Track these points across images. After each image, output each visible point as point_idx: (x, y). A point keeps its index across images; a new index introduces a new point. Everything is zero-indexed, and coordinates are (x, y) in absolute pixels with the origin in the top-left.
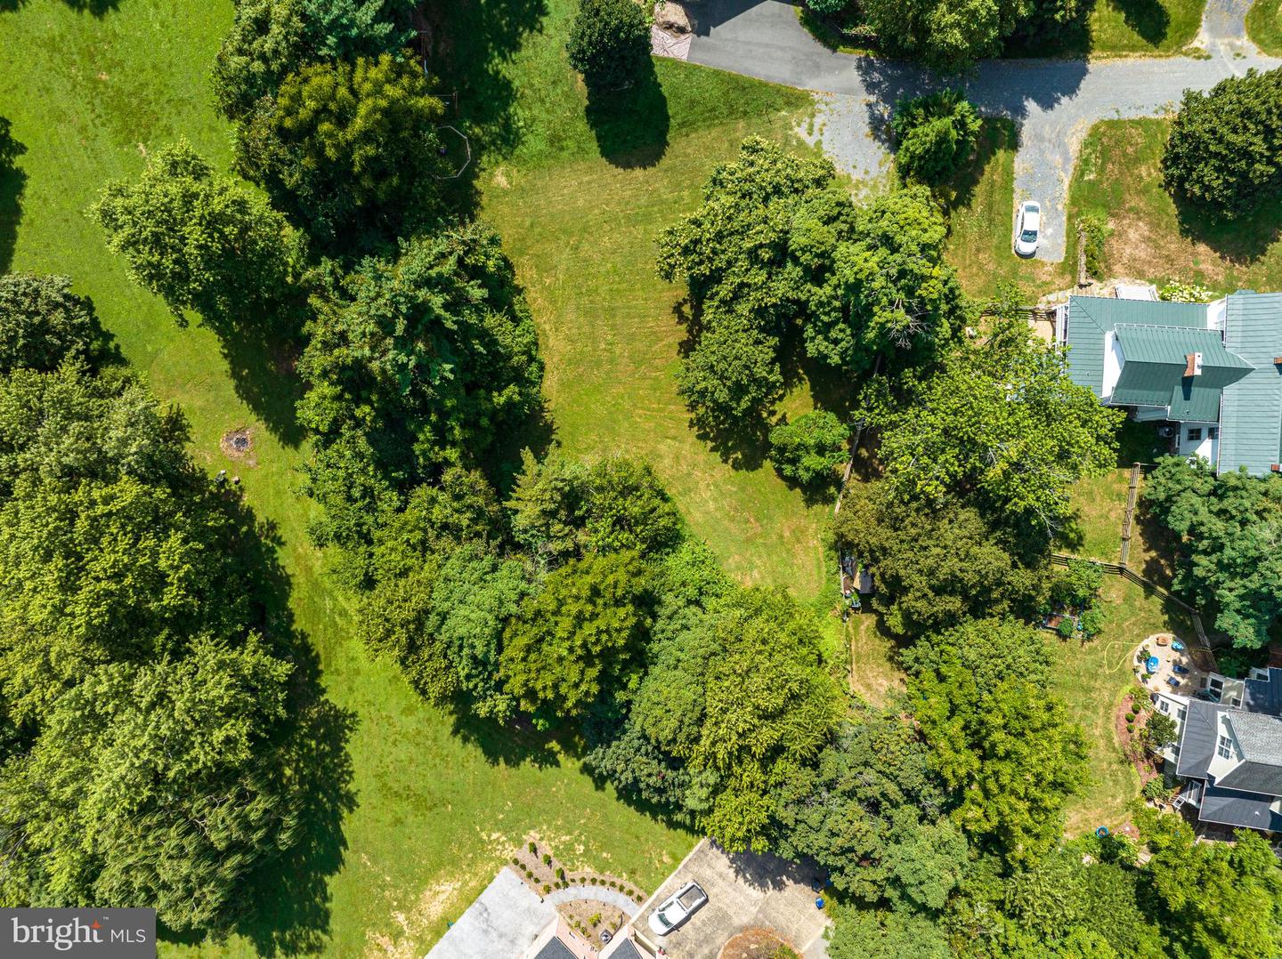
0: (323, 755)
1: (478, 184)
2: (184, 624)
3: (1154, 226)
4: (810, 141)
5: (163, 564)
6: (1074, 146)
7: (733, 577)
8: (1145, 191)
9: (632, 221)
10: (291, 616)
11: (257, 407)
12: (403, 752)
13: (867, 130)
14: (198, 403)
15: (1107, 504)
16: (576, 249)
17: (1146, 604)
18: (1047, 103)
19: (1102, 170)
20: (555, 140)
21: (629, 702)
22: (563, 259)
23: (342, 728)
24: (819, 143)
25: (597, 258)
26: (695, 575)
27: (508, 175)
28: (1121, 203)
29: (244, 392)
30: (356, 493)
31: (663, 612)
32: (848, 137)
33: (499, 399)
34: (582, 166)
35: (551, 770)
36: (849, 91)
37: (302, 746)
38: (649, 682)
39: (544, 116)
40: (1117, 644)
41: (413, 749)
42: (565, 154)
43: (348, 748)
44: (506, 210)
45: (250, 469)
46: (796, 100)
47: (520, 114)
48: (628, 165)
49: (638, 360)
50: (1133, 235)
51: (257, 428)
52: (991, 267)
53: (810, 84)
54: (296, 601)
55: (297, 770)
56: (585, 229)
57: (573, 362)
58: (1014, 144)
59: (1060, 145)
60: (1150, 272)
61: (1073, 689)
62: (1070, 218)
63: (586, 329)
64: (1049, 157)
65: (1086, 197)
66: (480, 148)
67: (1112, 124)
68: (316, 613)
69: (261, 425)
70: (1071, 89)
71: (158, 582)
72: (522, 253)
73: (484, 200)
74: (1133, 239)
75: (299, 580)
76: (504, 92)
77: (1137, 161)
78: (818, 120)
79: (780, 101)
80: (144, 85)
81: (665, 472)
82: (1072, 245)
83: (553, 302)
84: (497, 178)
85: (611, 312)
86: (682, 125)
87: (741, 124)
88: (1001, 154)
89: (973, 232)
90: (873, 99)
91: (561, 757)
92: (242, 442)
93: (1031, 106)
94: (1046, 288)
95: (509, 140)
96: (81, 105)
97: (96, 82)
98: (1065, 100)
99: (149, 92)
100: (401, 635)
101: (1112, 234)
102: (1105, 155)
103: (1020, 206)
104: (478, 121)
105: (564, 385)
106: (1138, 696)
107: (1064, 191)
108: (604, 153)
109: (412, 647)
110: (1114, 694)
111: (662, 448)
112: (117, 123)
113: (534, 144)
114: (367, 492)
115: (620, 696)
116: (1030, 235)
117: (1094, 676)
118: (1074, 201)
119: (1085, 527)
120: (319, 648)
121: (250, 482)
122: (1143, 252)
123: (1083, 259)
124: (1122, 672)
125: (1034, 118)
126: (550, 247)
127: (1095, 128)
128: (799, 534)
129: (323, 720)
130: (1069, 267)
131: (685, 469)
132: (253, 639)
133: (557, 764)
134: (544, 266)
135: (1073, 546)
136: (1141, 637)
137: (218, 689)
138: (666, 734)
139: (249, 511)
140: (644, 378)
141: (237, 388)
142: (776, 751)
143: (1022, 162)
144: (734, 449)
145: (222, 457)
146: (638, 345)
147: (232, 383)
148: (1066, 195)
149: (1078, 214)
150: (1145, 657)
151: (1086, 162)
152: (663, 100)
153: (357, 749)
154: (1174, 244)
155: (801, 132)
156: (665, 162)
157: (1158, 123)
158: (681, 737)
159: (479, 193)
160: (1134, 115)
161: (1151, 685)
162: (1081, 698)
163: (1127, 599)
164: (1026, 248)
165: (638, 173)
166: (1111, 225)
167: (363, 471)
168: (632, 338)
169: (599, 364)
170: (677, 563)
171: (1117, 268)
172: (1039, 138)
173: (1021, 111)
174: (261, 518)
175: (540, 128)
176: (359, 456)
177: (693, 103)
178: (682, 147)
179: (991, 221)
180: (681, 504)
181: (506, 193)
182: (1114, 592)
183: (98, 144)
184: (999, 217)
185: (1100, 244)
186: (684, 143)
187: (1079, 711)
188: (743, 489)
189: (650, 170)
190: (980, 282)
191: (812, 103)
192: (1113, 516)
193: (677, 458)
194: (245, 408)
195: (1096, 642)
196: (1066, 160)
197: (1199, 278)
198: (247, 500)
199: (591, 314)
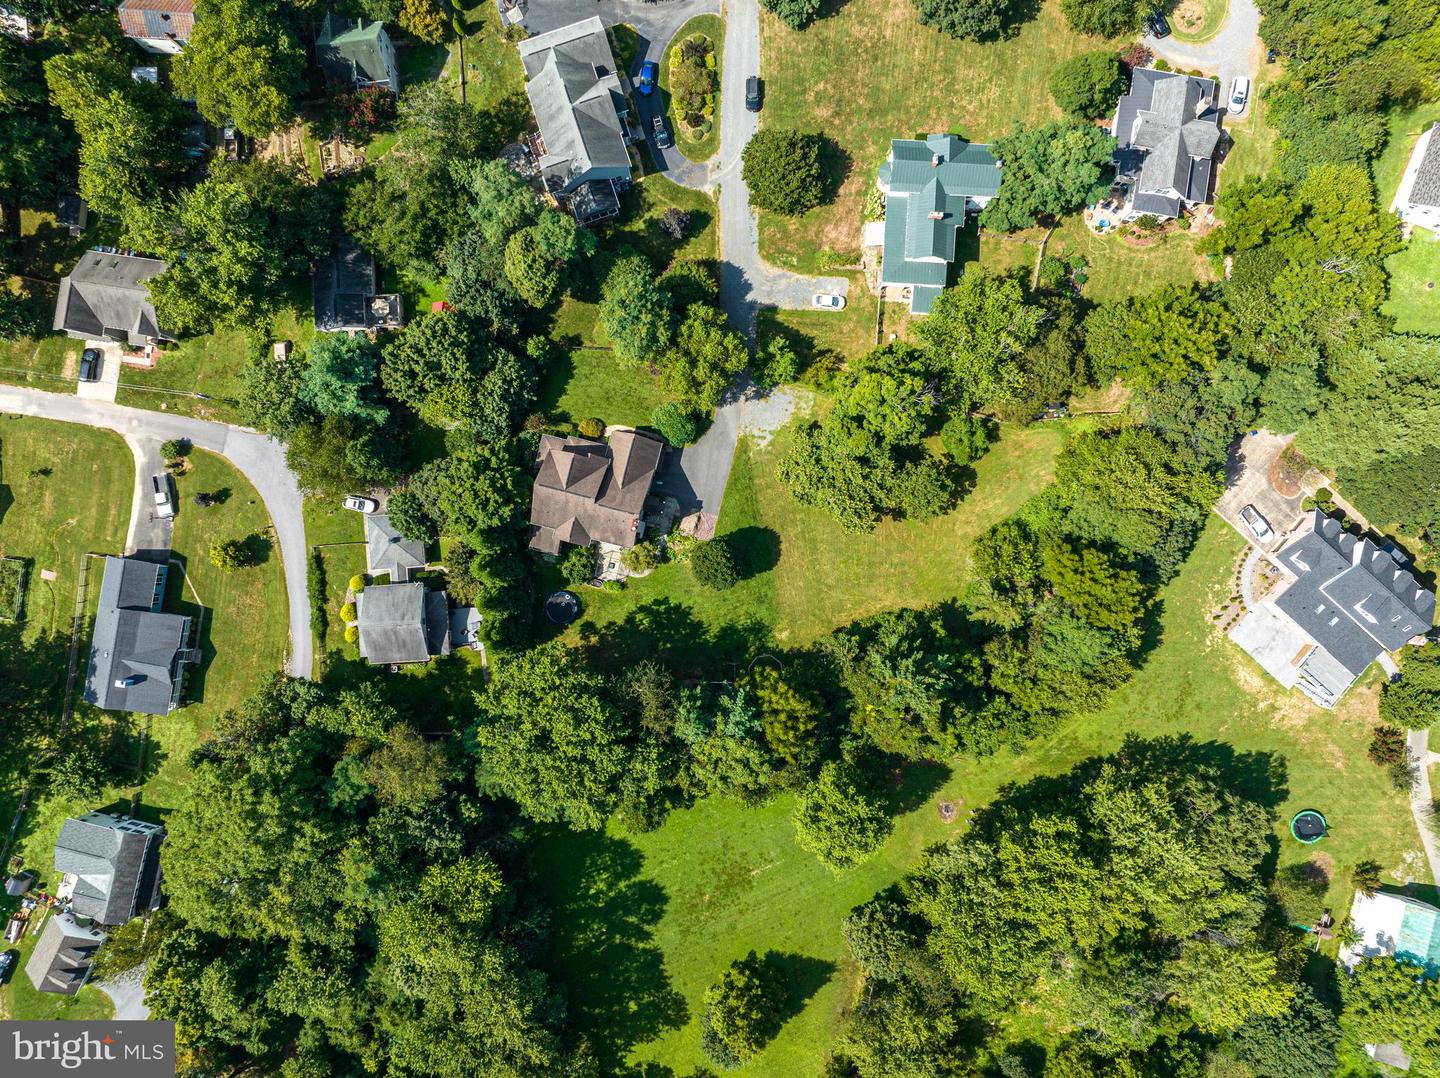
0: (1154, 756)
1: (786, 650)
2: (1085, 824)
3: (828, 221)
4: (769, 438)
5: (1051, 831)
6: (775, 271)
7: (1043, 487)
8: (804, 226)
9: (814, 550)
10: (1063, 777)
11: (924, 798)
12: (1153, 703)
13: (762, 401)
14: (921, 837)
15: (1001, 252)
16: (830, 587)
17: (1066, 226)
18: (748, 287)
19: (791, 254)
20: (760, 600)
21: (1135, 554)
22: (836, 595)
23: (1137, 744)
24: (771, 433)
25: (837, 573)
26: (1045, 514)
27: (781, 631)
28: (812, 242)
29: (913, 806)
30: (997, 723)
31: (1077, 532)
32: (767, 414)
33: (942, 632)
34: (778, 583)
35: (1166, 605)
36: (738, 413)
37: (1148, 770)
38: (1122, 542)
39: (745, 608)
40: (1090, 245)
41: (1151, 697)
42: (770, 594)
43: (1149, 739)
44: (803, 632)
45: (965, 804)
46: (744, 446)
47: (743, 622)
48: (778, 553)
49: (903, 548)
50: (833, 235)
51: (938, 798)
52: (852, 325)
53: (734, 437)
54: (1052, 773)
55: (1164, 774)
56: (818, 581)
57: (901, 588)
58: (773, 309)
59: (775, 279)
60: (857, 224)
61: (1118, 273)
62: (820, 274)
63: (881, 580)
64: (781, 287)
65: (808, 263)
66: (763, 648)
67: (761, 246)
68: (1060, 761)
69: (937, 794)
70: (739, 272)
71: (1061, 836)
72: (830, 622)
73: (796, 646)
74: (835, 235)
75: (1038, 771)
76: (728, 631)
77: (785, 231)
78: (756, 433)
79: (744, 457)
80: (713, 871)
81: (974, 530)
82: (838, 273)
83: (863, 602)
84: (782, 637)
85: (871, 565)
86: (754, 518)
87: (757, 481)
88: (780, 318)
89: (831, 336)
90: (743, 398)
91: (1158, 599)
92: (947, 809)
93: (749, 297)
94: (864, 290)
95: (759, 629)
96: (724, 913)
97: (711, 903)
98: (746, 276)
99: (719, 868)
100: (1097, 688)
101: (832, 248)
102: (781, 251)
103: (815, 306)
104: (746, 649)
105: (917, 595)
106: (1123, 232)
107: (804, 278)
108: (770, 567)
109: (1103, 681)
110: (1122, 247)
111: (960, 533)
112: (738, 890)
113: (762, 614)
114: (996, 716)
115: (1131, 559)
116: (835, 301)
117: (1111, 259)
118: (810, 272)
119: (1016, 265)
120: (1084, 758)
121: (973, 803)
122: (844, 229)
123: (848, 267)
124: (1109, 242)
125: (757, 295)
126: (828, 603)
127: (764, 257)
128: (1017, 446)
129: (1131, 756)
130: (852, 275)
131: (974, 518)
132: (1088, 790)
133: (1162, 601)
134: (840, 608)
135: (1028, 272)
136: (1086, 230)
137: (1127, 799)
138: (1157, 532)
139: (992, 804)
140: (915, 545)
141: (911, 810)
142: (1169, 469)
143: (785, 305)
144: (962, 486)
145: (957, 821)
146: (894, 546)
147: (908, 813)
148: (806, 277)
149: (819, 269)
150: (1100, 228)
151: (785, 263)
152: (741, 531)
153: (1150, 732)
154: (838, 209)
155: (763, 444)
156: (777, 529)
157: (761, 217)
158: (1159, 523)
159: (792, 649)
160: (756, 232)
161: (1118, 224)
162: (1124, 267)
163: (1062, 238)
164: (842, 302)
165: (783, 546)
166: (826, 248)
167: (984, 718)
168: (889, 552)
169: (904, 573)
170: (1036, 524)
171: (854, 245)
172: (770, 293)
173: (753, 304)
174: (997, 797)
175: (752, 610)
176: (974, 721)
177: (743, 512)
178: (769, 520)
179: (823, 324)
180: (997, 521)
181: (792, 632)
182: (1058, 248)
183: (751, 902)
184: (821, 319)
185: (839, 256)
186: (765, 518)
187: (1133, 269)
188: (989, 481)
189: (782, 538)
190: (861, 332)
191: (746, 437)
192: (1010, 248)
193: (968, 523)
194: (925, 807)
195: (1089, 259)
196: (784, 276)
197: (861, 194)
198: (985, 806)
199: (871, 578)
